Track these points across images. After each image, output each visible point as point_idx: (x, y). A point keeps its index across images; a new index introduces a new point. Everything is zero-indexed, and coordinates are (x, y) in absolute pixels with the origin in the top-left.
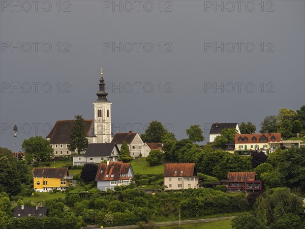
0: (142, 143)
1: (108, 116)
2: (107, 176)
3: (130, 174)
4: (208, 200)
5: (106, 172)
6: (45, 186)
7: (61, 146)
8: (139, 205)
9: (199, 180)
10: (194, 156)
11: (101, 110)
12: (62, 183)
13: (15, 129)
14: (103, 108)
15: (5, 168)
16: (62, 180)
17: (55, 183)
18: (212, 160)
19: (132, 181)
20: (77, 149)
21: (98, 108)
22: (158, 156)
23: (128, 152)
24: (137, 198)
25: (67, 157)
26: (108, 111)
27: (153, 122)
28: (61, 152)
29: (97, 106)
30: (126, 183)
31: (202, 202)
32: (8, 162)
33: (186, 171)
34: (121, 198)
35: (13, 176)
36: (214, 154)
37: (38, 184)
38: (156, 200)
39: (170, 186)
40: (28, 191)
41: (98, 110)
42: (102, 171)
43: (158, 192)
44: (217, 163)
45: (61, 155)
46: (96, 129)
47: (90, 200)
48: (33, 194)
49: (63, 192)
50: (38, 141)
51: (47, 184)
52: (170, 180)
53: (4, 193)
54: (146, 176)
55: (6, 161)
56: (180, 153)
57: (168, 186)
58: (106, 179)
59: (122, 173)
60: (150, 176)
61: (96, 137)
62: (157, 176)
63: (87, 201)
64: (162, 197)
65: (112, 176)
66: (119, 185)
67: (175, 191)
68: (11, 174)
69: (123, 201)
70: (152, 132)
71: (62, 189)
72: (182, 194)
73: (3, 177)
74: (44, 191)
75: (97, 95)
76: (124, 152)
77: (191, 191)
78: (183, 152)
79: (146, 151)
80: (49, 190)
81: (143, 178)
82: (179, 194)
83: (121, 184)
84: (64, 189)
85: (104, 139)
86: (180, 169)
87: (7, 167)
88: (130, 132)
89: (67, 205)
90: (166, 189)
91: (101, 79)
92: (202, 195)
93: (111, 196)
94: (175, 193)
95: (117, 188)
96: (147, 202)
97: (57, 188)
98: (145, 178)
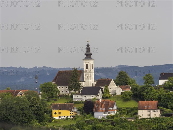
0: (115, 86)
1: (92, 68)
2: (100, 109)
3: (115, 108)
4: (170, 125)
5: (100, 106)
6: (60, 115)
7: (63, 87)
8: (125, 128)
9: (160, 111)
10: (155, 96)
11: (88, 65)
12: (71, 113)
13: (36, 78)
14: (89, 63)
15: (35, 104)
16: (71, 112)
17: (66, 113)
18: (167, 98)
19: (117, 112)
20: (73, 90)
21: (86, 63)
22: (129, 95)
23: (108, 92)
24: (123, 124)
25: (67, 95)
26: (92, 65)
27: (121, 72)
28: (63, 92)
29: (86, 62)
30: (113, 114)
31: (166, 126)
32: (37, 100)
33: (152, 106)
34: (113, 124)
35: (40, 109)
36: (168, 94)
37: (55, 114)
38: (135, 125)
39: (143, 115)
40: (50, 119)
41: (86, 65)
42: (97, 106)
43: (135, 120)
44: (170, 100)
45: (63, 93)
46: (84, 76)
47: (93, 125)
48: (53, 121)
49: (72, 119)
50: (50, 85)
51: (61, 114)
52: (143, 112)
53: (35, 120)
54: (125, 109)
55: (36, 99)
56: (145, 94)
57: (141, 116)
58: (100, 111)
59: (110, 107)
60: (127, 108)
61: (85, 81)
62: (132, 108)
63: (91, 126)
64: (138, 123)
65: (104, 109)
66: (109, 114)
67: (147, 119)
68: (39, 108)
69: (114, 125)
70: (120, 78)
71: (71, 117)
72: (151, 121)
73: (34, 110)
74: (59, 119)
75: (85, 54)
76: (106, 92)
77: (156, 119)
78: (147, 93)
79: (119, 91)
80: (62, 118)
81: (123, 110)
82: (149, 121)
83: (110, 114)
84: (72, 117)
85: (90, 83)
86: (148, 105)
87: (37, 104)
88: (108, 79)
89: (78, 128)
90: (140, 118)
91: (88, 45)
92: (165, 122)
93: (105, 122)
94: (146, 120)
95: (108, 117)
96: (129, 126)
97: (67, 117)
98: (125, 110)
